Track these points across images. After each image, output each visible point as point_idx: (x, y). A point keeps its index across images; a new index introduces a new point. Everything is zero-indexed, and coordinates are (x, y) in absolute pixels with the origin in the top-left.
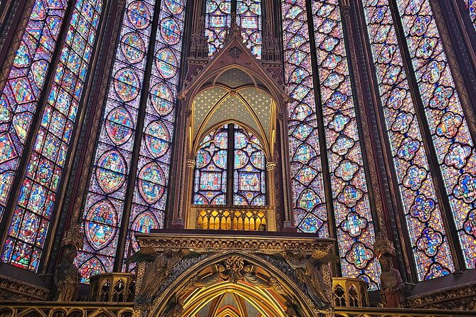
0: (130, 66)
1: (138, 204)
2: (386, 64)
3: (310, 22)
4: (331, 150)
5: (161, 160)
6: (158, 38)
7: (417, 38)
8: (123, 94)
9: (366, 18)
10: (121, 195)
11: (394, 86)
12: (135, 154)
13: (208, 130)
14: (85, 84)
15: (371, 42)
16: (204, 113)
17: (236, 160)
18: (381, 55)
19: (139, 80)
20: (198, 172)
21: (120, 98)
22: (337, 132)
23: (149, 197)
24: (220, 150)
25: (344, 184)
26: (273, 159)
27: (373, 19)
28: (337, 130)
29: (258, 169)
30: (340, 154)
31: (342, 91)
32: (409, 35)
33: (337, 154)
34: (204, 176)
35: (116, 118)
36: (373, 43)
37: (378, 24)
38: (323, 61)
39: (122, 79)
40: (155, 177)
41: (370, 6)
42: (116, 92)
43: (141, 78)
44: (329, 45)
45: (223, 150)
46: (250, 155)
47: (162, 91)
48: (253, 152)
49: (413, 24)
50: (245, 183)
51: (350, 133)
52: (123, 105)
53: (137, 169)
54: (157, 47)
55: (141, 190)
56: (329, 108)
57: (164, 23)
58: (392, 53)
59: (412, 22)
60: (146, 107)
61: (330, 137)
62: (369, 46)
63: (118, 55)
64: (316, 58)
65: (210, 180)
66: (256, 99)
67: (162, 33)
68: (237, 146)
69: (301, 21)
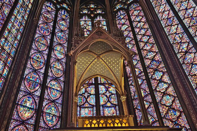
0: (40, 52)
1: (43, 127)
2: (179, 43)
3: (133, 30)
4: (156, 90)
5: (57, 101)
6: (55, 40)
7: (194, 27)
8: (35, 65)
9: (163, 25)
10: (32, 121)
11: (186, 52)
12: (42, 98)
13: (84, 81)
14: (14, 58)
15: (167, 34)
16: (82, 70)
17: (101, 100)
18: (175, 39)
19: (44, 59)
20: (79, 108)
21: (33, 67)
22: (157, 80)
23: (50, 123)
24: (91, 95)
25: (167, 108)
26: (124, 94)
27: (167, 24)
28: (157, 79)
29: (114, 104)
30: (162, 91)
31: (156, 59)
32: (189, 27)
33: (160, 91)
34: (83, 110)
35: (30, 77)
36: (169, 35)
37: (170, 26)
38: (143, 47)
39: (34, 58)
40: (53, 111)
41: (164, 19)
42: (31, 64)
43: (46, 58)
44: (145, 39)
45: (93, 94)
46: (108, 97)
47: (57, 65)
48: (110, 95)
49: (190, 21)
50: (107, 113)
51: (165, 80)
52: (35, 71)
53: (43, 106)
54: (55, 44)
55: (45, 119)
56: (150, 68)
57: (58, 34)
58: (181, 37)
59: (190, 20)
60: (48, 73)
61: (154, 84)
62: (167, 36)
63: (34, 46)
64: (139, 46)
65: (86, 112)
66: (111, 61)
67: (57, 38)
68: (101, 92)
69: (128, 31)
